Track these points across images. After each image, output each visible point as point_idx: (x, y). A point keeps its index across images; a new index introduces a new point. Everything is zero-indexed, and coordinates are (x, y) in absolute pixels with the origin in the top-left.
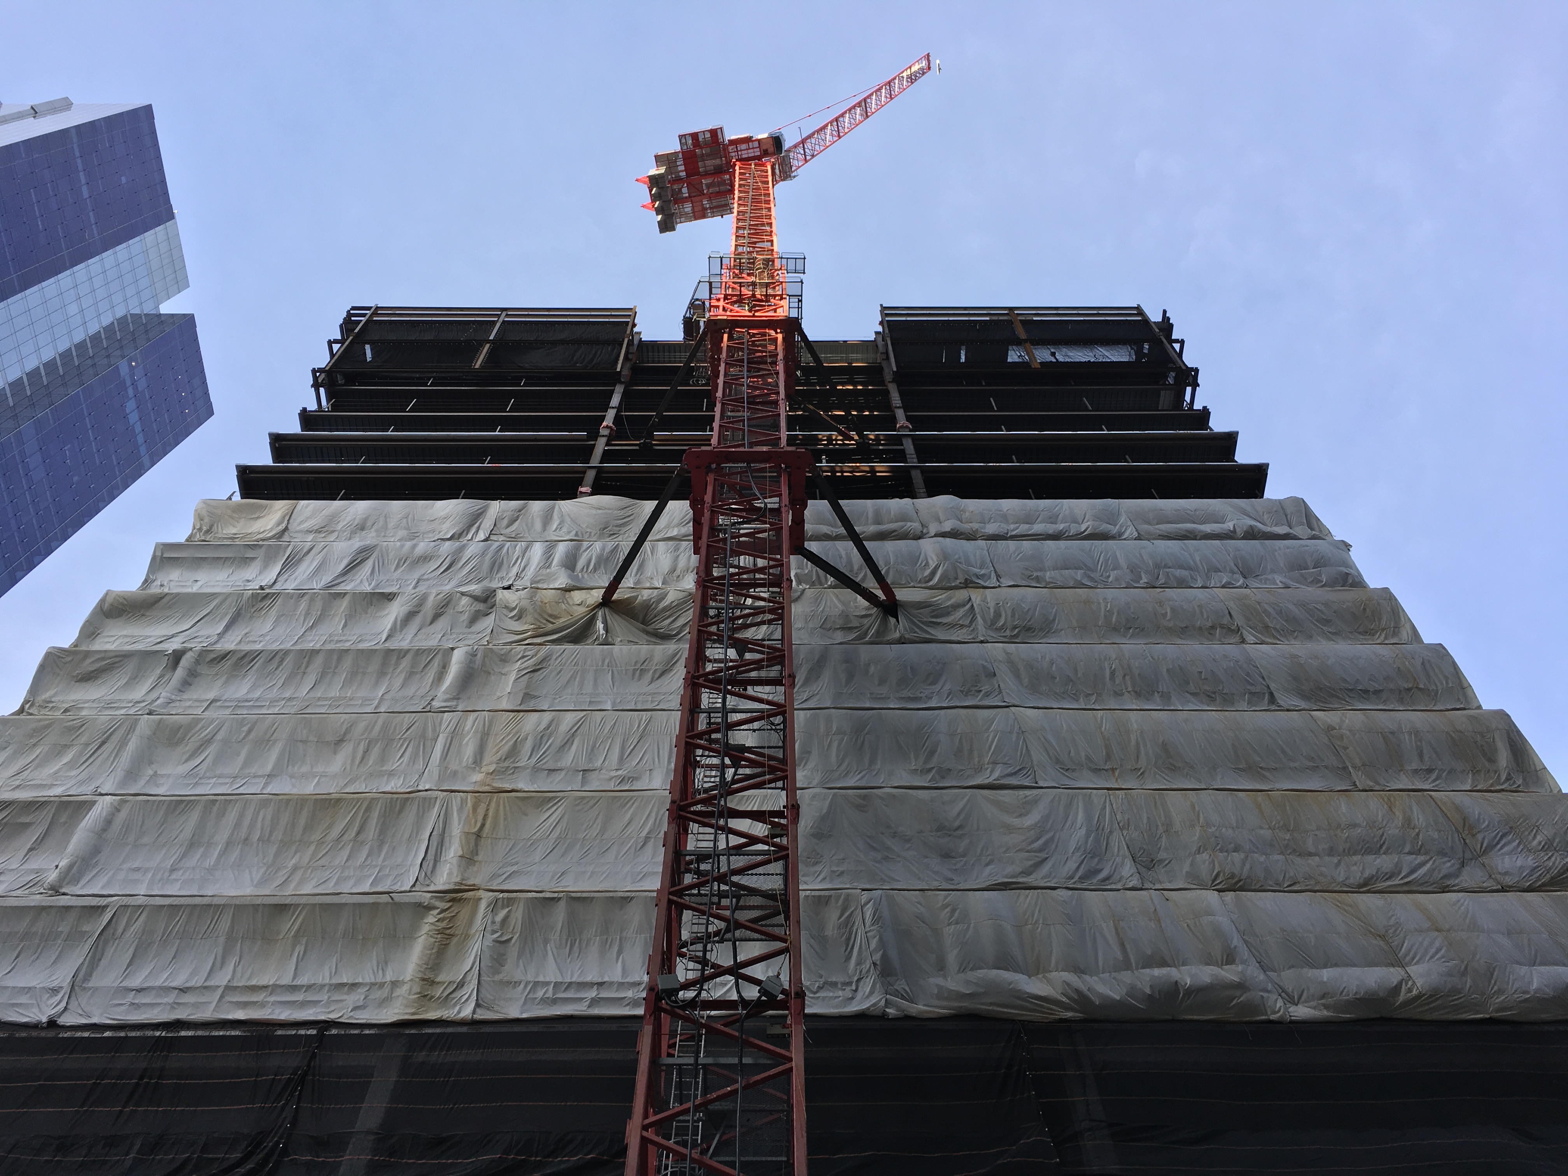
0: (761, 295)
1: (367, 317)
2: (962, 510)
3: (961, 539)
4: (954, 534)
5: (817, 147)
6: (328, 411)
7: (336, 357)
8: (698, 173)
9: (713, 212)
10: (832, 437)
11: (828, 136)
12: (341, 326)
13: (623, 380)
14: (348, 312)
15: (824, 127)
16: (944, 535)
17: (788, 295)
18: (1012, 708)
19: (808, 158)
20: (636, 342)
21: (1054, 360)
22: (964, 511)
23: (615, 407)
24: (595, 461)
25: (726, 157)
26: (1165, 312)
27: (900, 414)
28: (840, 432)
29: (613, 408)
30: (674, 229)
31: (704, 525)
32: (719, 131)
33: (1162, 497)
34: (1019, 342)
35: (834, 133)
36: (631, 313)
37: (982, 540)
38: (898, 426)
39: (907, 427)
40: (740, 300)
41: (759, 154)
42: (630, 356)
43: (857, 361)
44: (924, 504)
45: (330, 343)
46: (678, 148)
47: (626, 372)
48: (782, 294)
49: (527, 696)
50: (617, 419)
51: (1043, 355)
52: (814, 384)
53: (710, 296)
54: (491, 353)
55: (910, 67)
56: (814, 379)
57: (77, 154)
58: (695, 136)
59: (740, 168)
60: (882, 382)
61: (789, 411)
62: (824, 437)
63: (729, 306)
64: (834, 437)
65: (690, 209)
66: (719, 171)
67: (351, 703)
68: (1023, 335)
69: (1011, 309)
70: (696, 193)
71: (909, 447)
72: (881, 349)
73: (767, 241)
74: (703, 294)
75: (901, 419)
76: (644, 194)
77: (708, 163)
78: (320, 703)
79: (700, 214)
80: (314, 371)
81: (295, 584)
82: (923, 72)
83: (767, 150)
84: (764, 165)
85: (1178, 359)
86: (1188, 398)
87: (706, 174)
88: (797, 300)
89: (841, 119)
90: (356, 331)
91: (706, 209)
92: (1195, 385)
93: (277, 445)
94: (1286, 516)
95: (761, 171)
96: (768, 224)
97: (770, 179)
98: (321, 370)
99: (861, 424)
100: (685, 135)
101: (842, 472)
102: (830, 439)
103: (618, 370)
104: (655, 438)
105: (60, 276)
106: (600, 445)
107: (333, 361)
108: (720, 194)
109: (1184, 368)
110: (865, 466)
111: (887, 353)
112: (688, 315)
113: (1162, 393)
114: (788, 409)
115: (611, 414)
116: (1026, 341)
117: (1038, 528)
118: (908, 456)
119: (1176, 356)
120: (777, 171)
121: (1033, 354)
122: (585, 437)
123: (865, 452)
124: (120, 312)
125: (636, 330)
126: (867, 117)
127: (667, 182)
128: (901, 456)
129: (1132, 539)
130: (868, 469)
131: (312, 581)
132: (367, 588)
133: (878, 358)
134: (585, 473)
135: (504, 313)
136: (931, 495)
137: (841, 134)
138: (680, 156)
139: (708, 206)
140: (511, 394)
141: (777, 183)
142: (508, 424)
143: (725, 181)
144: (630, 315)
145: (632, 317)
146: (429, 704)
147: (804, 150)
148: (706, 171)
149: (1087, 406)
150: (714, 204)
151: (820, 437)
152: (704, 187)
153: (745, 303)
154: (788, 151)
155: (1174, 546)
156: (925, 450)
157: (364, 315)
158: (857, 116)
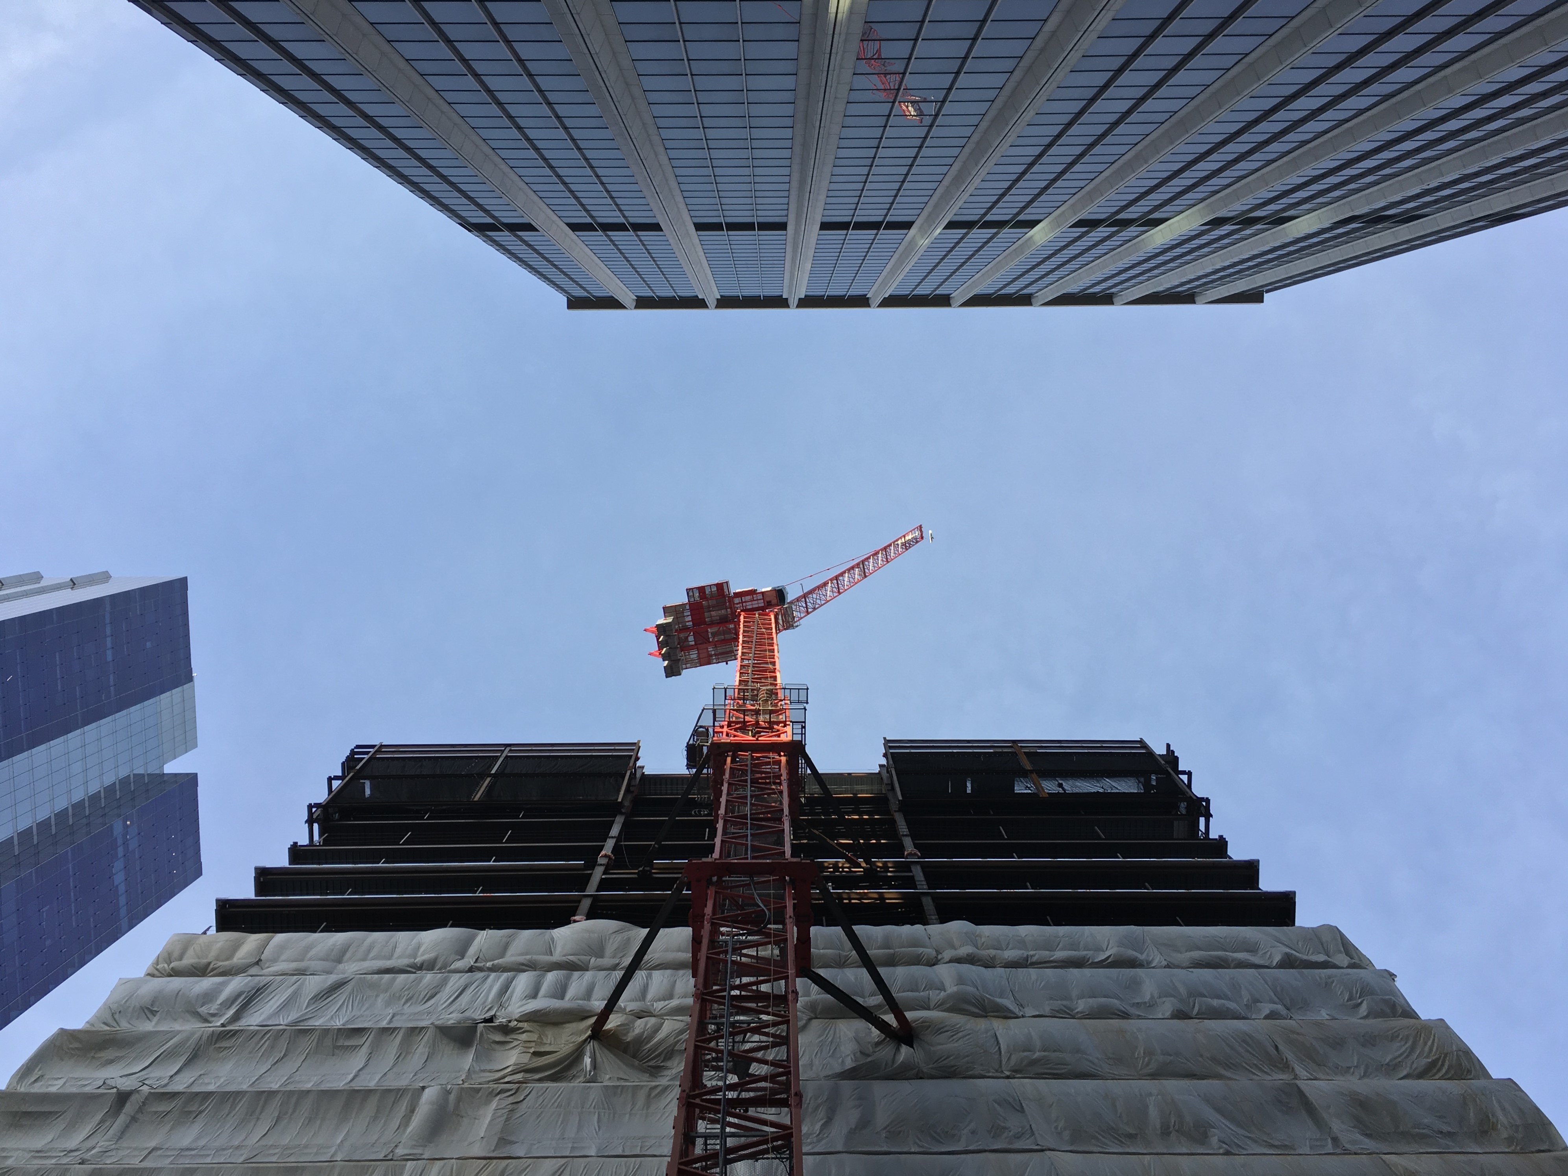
0: (765, 722)
1: (370, 754)
2: (977, 936)
3: (979, 966)
4: (970, 960)
5: (818, 601)
6: (320, 846)
7: (333, 793)
8: (705, 623)
9: (718, 659)
10: (838, 865)
11: (828, 592)
12: (343, 764)
13: (623, 811)
14: (352, 750)
15: (825, 584)
16: (958, 960)
17: (791, 722)
18: (1047, 1152)
19: (810, 610)
20: (638, 775)
21: (1061, 791)
22: (980, 936)
23: (615, 837)
24: (591, 890)
25: (731, 608)
26: (1168, 746)
27: (908, 843)
28: (848, 860)
29: (612, 837)
30: (680, 675)
32: (725, 586)
33: (1187, 924)
34: (1024, 774)
35: (834, 589)
36: (635, 747)
37: (1000, 967)
38: (906, 853)
39: (915, 854)
40: (743, 727)
41: (763, 605)
42: (632, 789)
43: (862, 792)
44: (935, 929)
45: (330, 780)
46: (685, 600)
47: (627, 803)
48: (786, 721)
49: (503, 1141)
50: (616, 849)
51: (1050, 787)
52: (818, 814)
53: (714, 723)
54: (490, 787)
55: (904, 536)
56: (818, 809)
57: (108, 621)
58: (701, 589)
59: (745, 617)
60: (887, 812)
61: (793, 840)
62: (830, 864)
63: (732, 732)
64: (840, 865)
65: (695, 656)
66: (724, 620)
67: (306, 1151)
68: (1028, 767)
69: (1014, 742)
70: (702, 640)
71: (918, 873)
72: (885, 781)
73: (771, 677)
74: (707, 720)
75: (909, 845)
76: (652, 643)
77: (713, 613)
78: (271, 1152)
79: (705, 660)
80: (310, 807)
81: (261, 1018)
82: (916, 541)
83: (770, 602)
84: (768, 615)
85: (1188, 790)
86: (1202, 827)
87: (712, 624)
88: (800, 727)
89: (841, 578)
90: (358, 767)
91: (712, 656)
92: (1208, 816)
93: (262, 879)
94: (1322, 945)
95: (764, 619)
96: (771, 663)
97: (773, 626)
98: (317, 805)
99: (868, 852)
100: (692, 589)
101: (850, 899)
102: (836, 866)
103: (620, 800)
104: (655, 866)
105: (70, 735)
106: (598, 874)
107: (331, 796)
108: (724, 641)
109: (1195, 798)
110: (873, 892)
111: (892, 784)
112: (691, 742)
113: (1176, 823)
114: (792, 837)
115: (610, 844)
116: (1031, 772)
117: (1059, 954)
118: (917, 883)
119: (1186, 788)
120: (780, 622)
121: (1040, 784)
122: (583, 867)
123: (873, 878)
124: (123, 773)
125: (639, 764)
126: (866, 576)
127: (674, 631)
128: (910, 882)
129: (1161, 967)
130: (876, 896)
131: (279, 1017)
132: (338, 1023)
133: (883, 790)
134: (579, 902)
135: (508, 749)
136: (943, 920)
137: (841, 591)
138: (688, 607)
139: (713, 653)
140: (508, 826)
141: (780, 632)
142: (502, 854)
143: (730, 629)
144: (633, 749)
145: (635, 751)
146: (392, 1151)
147: (806, 603)
148: (712, 621)
149: (1099, 835)
150: (720, 651)
151: (826, 864)
152: (710, 636)
153: (749, 730)
154: (791, 603)
155: (1207, 974)
156: (934, 876)
157: (367, 753)
158: (856, 576)
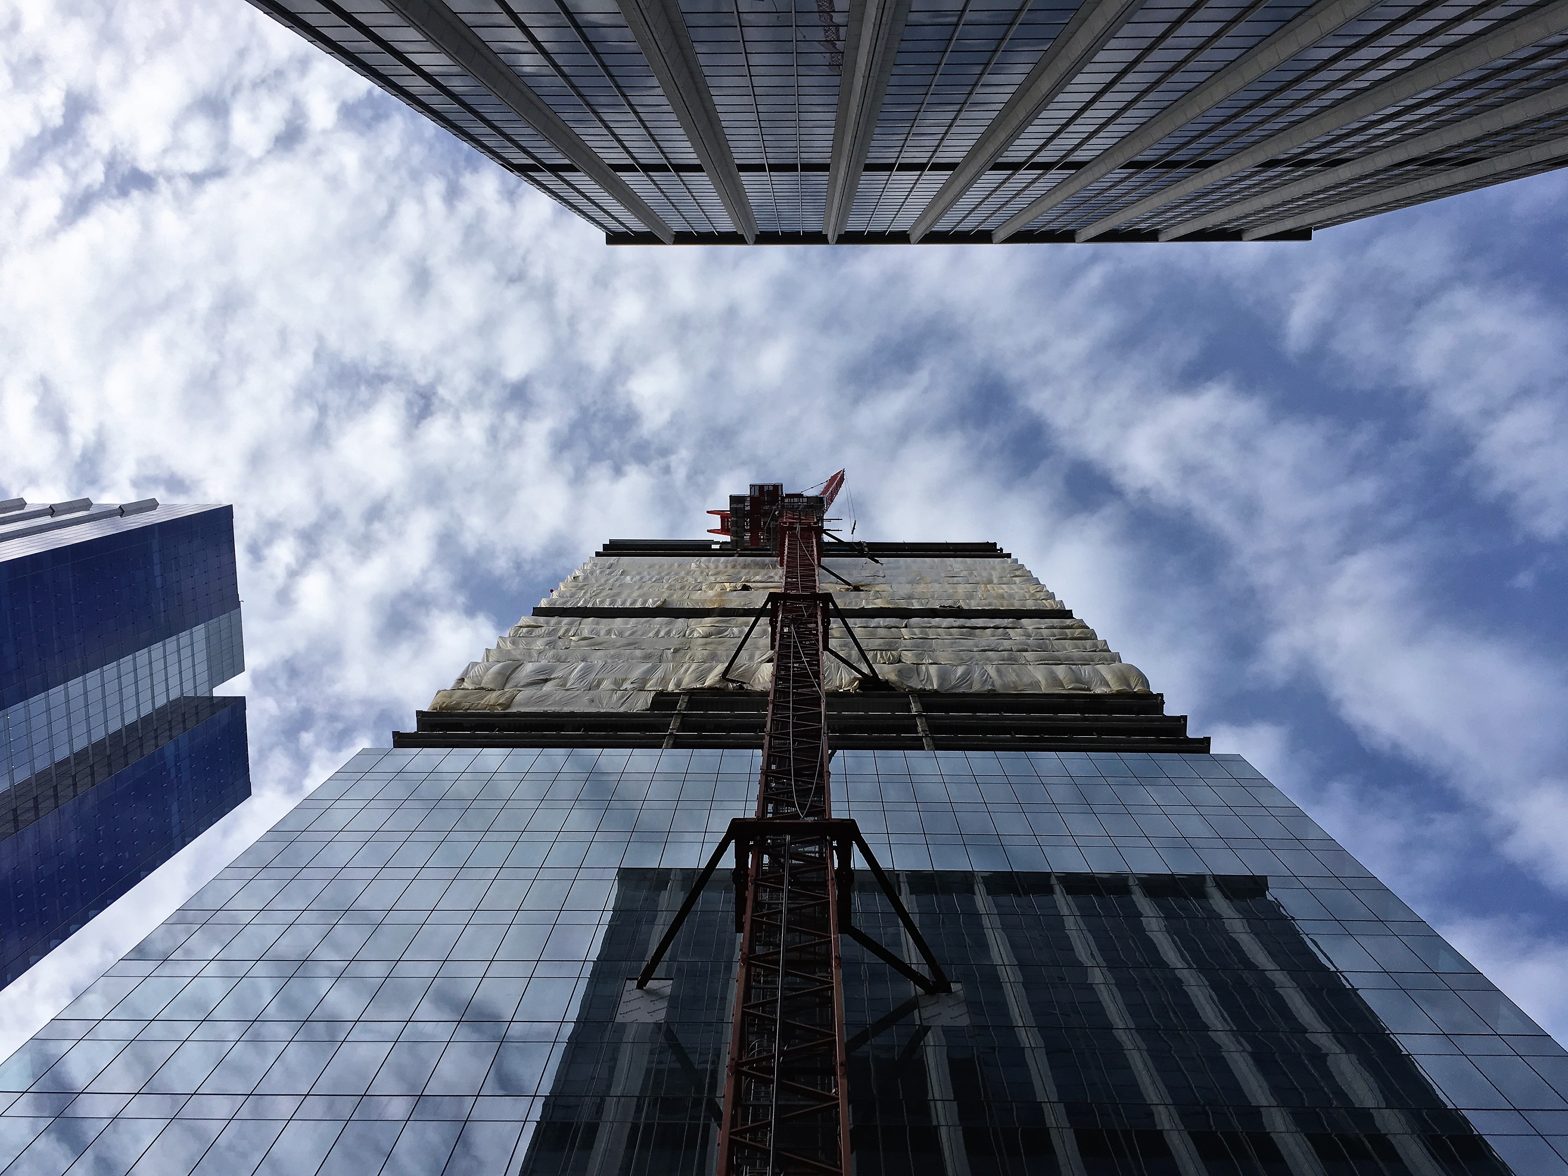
31: (748, 898)
32: (780, 487)
46: (748, 493)
58: (761, 487)
